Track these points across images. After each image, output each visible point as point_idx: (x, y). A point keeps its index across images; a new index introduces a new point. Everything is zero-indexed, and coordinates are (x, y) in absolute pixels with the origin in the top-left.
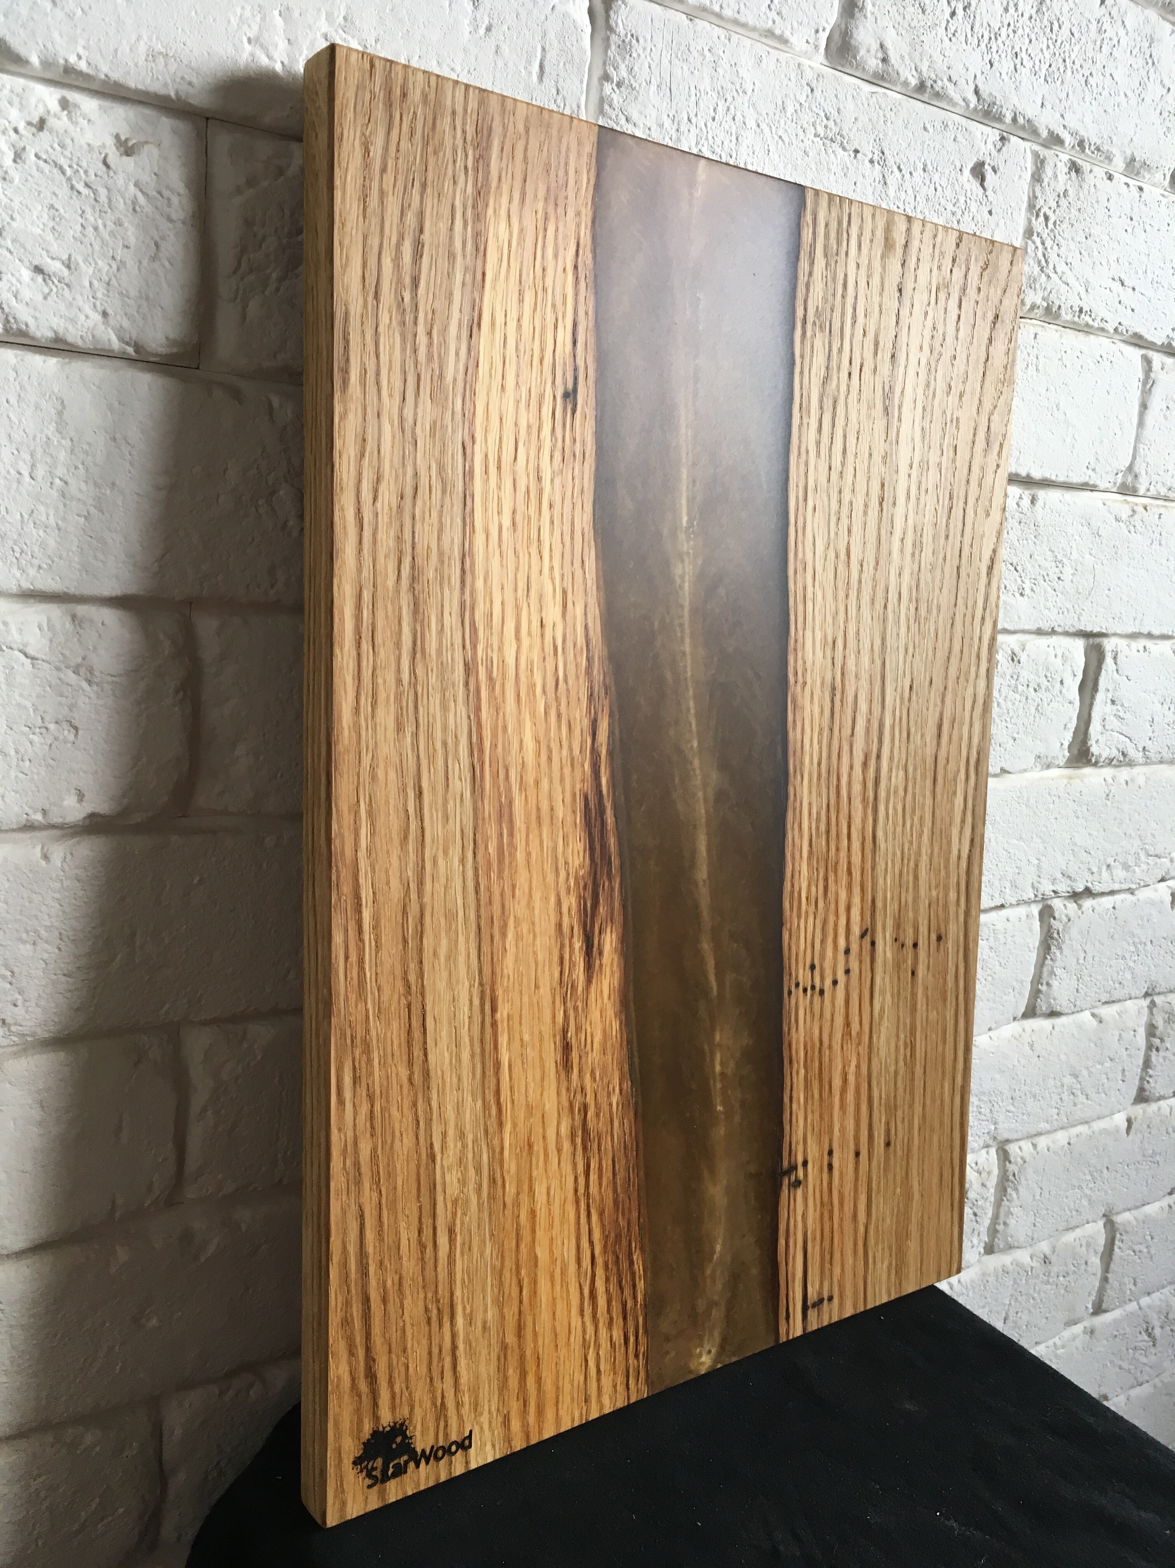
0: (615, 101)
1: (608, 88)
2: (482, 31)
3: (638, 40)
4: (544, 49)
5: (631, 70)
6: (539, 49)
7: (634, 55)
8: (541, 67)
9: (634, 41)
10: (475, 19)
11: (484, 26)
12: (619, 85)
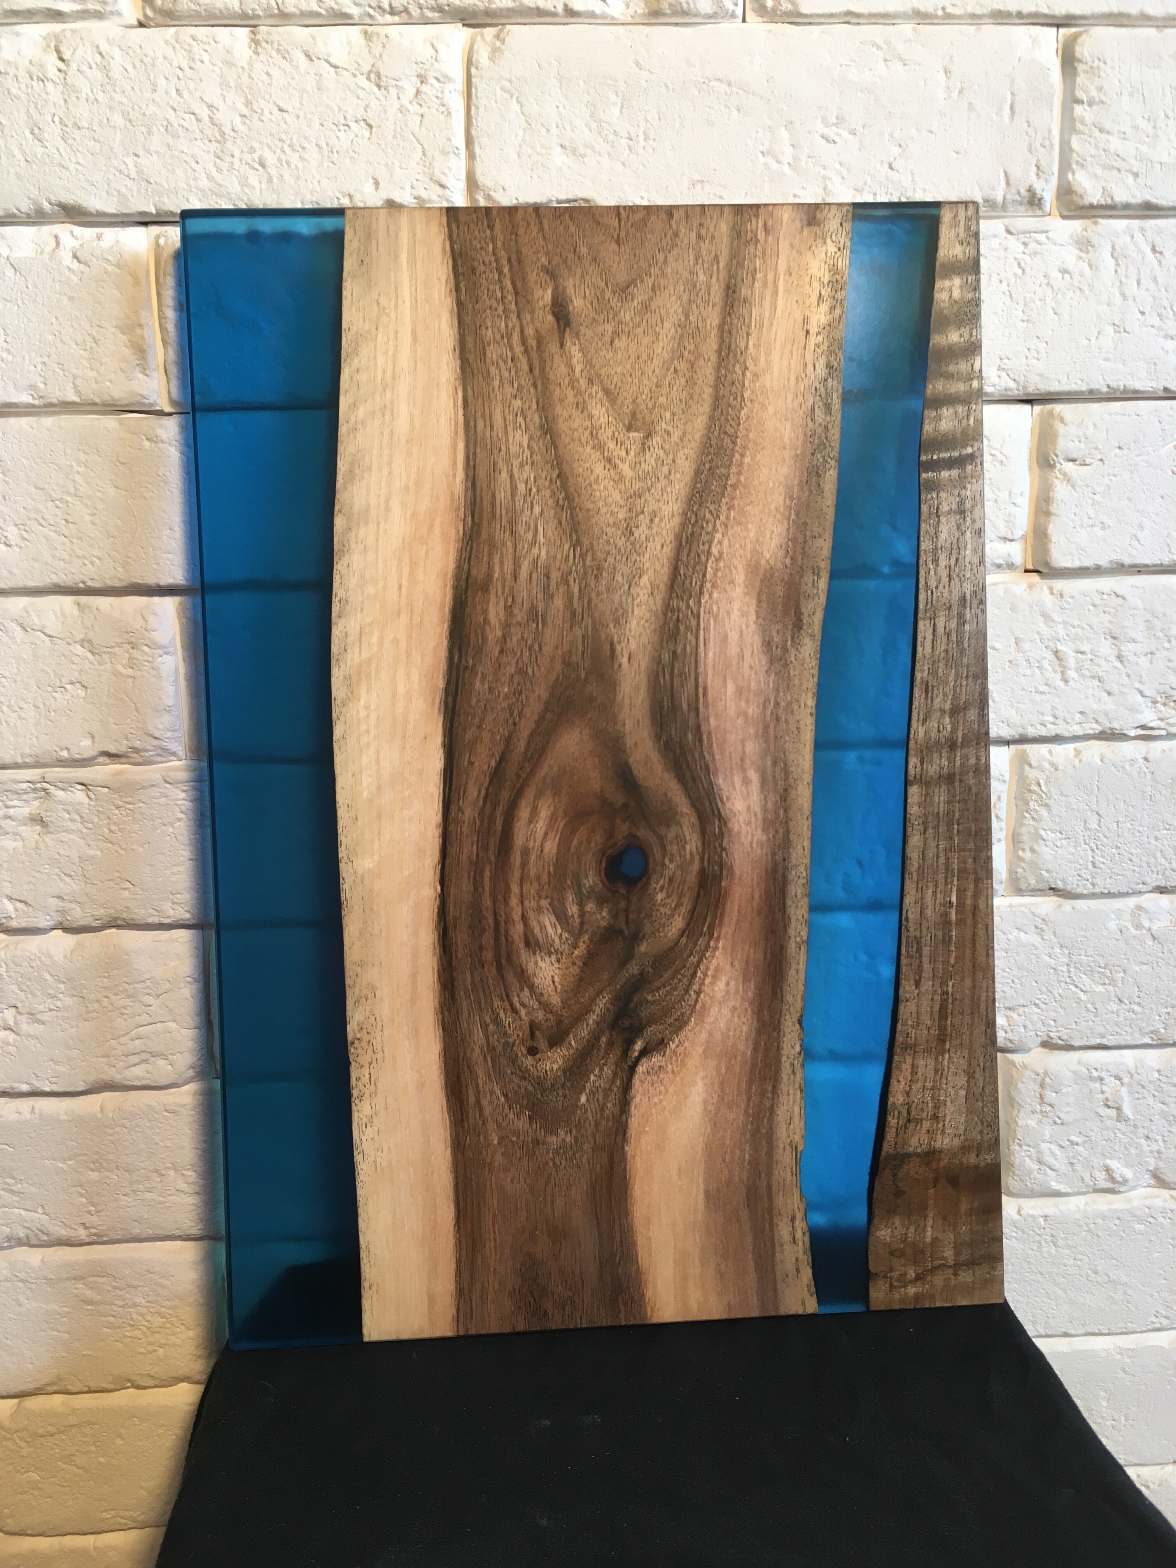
0: (1087, 118)
1: (1078, 110)
2: (955, 95)
3: (1105, 63)
4: (1013, 94)
5: (1100, 89)
6: (1009, 96)
7: (1102, 74)
8: (1012, 107)
9: (1102, 65)
10: (948, 88)
11: (957, 91)
12: (1090, 104)
